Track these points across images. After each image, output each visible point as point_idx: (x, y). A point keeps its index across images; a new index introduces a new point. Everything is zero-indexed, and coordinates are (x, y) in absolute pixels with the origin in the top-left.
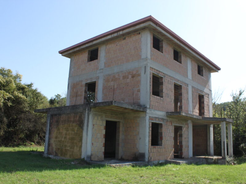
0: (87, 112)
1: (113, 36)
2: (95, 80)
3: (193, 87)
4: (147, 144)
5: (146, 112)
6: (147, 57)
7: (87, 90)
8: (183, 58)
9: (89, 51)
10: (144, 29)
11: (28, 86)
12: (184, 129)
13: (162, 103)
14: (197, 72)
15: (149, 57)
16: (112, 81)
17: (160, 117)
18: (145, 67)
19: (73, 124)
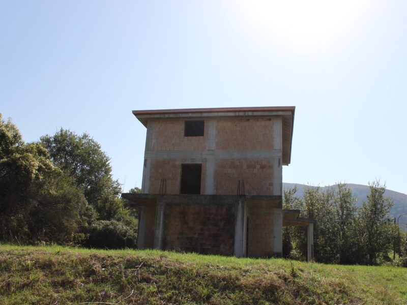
0: (240, 204)
2: (200, 163)
6: (281, 149)
9: (187, 122)
10: (277, 116)
16: (230, 168)
18: (279, 159)
19: (216, 218)
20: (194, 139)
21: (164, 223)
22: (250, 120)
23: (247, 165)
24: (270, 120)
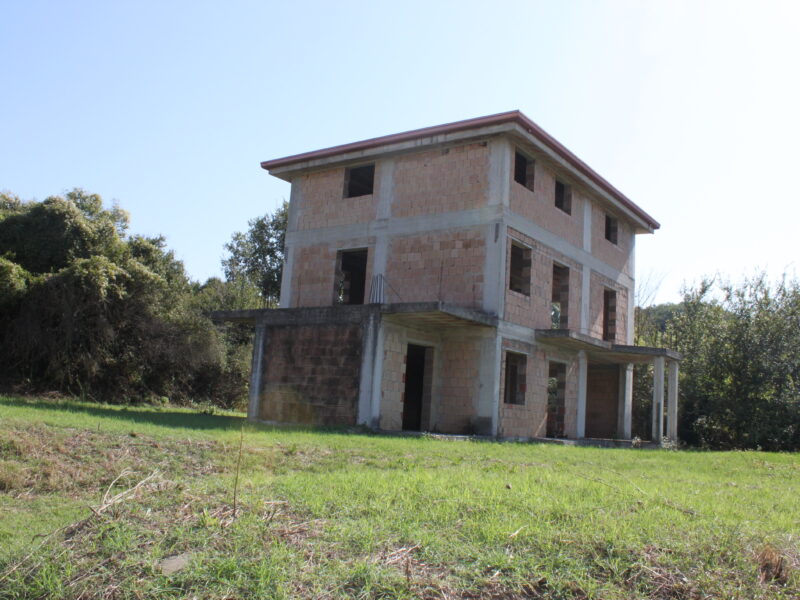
0: (372, 322)
1: (419, 143)
2: (365, 246)
3: (593, 272)
4: (497, 399)
5: (496, 327)
6: (501, 204)
7: (340, 268)
8: (575, 201)
9: (347, 169)
10: (496, 136)
11: (154, 242)
12: (570, 371)
13: (527, 308)
14: (603, 234)
15: (506, 202)
17: (523, 340)
18: (497, 226)
19: (334, 349)
20: (357, 201)
21: (264, 362)
23: (441, 243)
24: (485, 145)
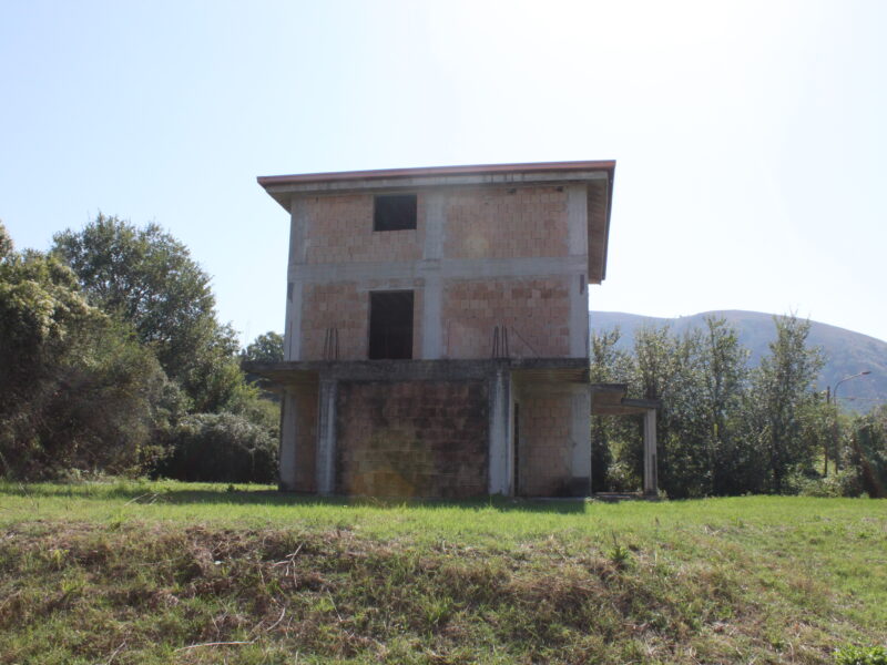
0: (500, 379)
2: (410, 288)
5: (589, 383)
6: (585, 254)
9: (377, 198)
16: (474, 298)
18: (582, 277)
19: (448, 409)
20: (395, 236)
21: (338, 425)
22: (518, 192)
23: (513, 291)
24: (560, 190)
